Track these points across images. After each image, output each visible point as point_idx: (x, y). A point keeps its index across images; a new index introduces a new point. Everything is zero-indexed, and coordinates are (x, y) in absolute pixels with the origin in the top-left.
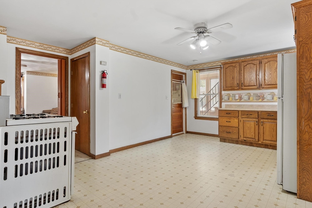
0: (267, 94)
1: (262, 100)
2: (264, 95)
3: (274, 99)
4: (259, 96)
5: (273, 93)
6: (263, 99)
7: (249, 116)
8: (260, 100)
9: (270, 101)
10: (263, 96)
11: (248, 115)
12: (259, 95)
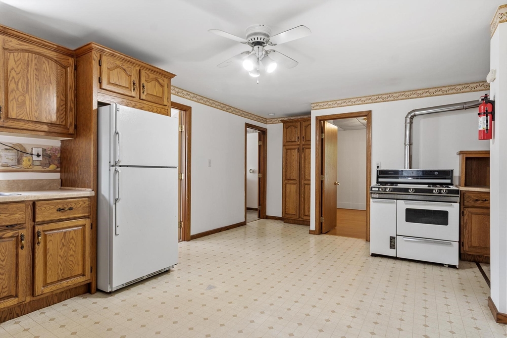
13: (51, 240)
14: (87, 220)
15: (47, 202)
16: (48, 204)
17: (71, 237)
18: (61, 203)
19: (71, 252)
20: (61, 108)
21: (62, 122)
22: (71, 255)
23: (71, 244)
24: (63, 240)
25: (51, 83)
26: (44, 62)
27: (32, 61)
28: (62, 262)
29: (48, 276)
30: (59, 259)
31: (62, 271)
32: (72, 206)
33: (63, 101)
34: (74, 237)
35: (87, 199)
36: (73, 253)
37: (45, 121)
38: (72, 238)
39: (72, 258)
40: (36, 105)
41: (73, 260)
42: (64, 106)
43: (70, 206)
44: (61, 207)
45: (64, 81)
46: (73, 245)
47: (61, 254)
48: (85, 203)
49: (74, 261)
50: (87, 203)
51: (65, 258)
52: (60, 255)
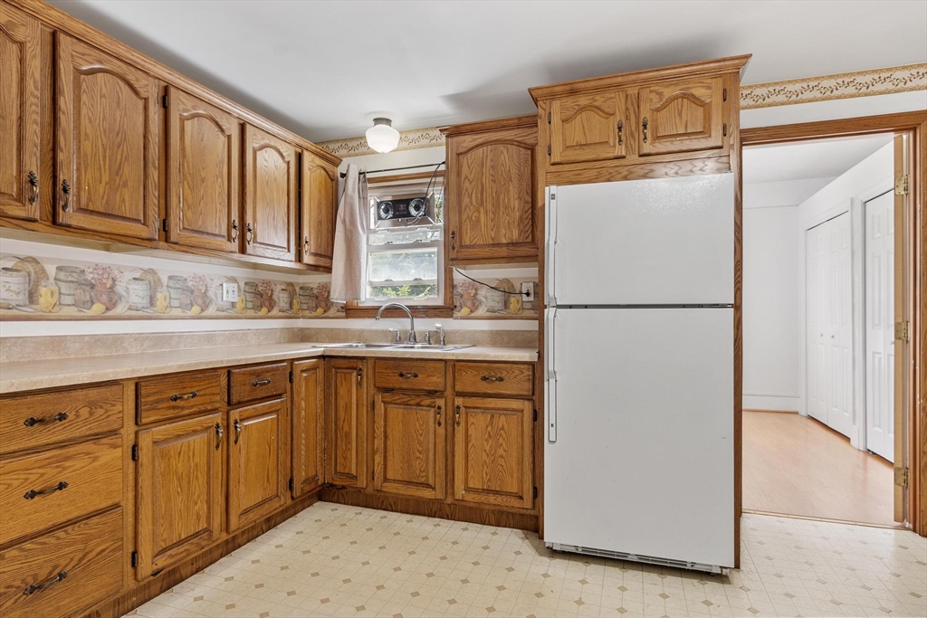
0: (128, 276)
1: (107, 309)
2: (114, 280)
3: (158, 303)
4: (93, 286)
5: (152, 272)
6: (111, 305)
7: (183, 408)
8: (98, 308)
9: (140, 313)
10: (109, 284)
11: (179, 403)
12: (89, 277)
13: (473, 423)
14: (526, 403)
15: (469, 364)
16: (470, 367)
17: (500, 426)
18: (487, 369)
19: (501, 451)
20: (526, 216)
21: (527, 238)
22: (501, 456)
23: (501, 439)
24: (489, 428)
25: (511, 180)
26: (502, 152)
27: (487, 157)
28: (487, 461)
29: (470, 476)
30: (484, 457)
31: (488, 477)
32: (503, 376)
33: (527, 202)
34: (506, 428)
35: (526, 366)
36: (504, 454)
37: (504, 242)
38: (503, 428)
39: (502, 461)
40: (492, 221)
41: (504, 464)
42: (530, 211)
43: (499, 375)
44: (486, 374)
45: (530, 171)
46: (504, 439)
47: (487, 448)
48: (522, 372)
49: (505, 467)
50: (526, 373)
51: (492, 458)
52: (485, 451)
